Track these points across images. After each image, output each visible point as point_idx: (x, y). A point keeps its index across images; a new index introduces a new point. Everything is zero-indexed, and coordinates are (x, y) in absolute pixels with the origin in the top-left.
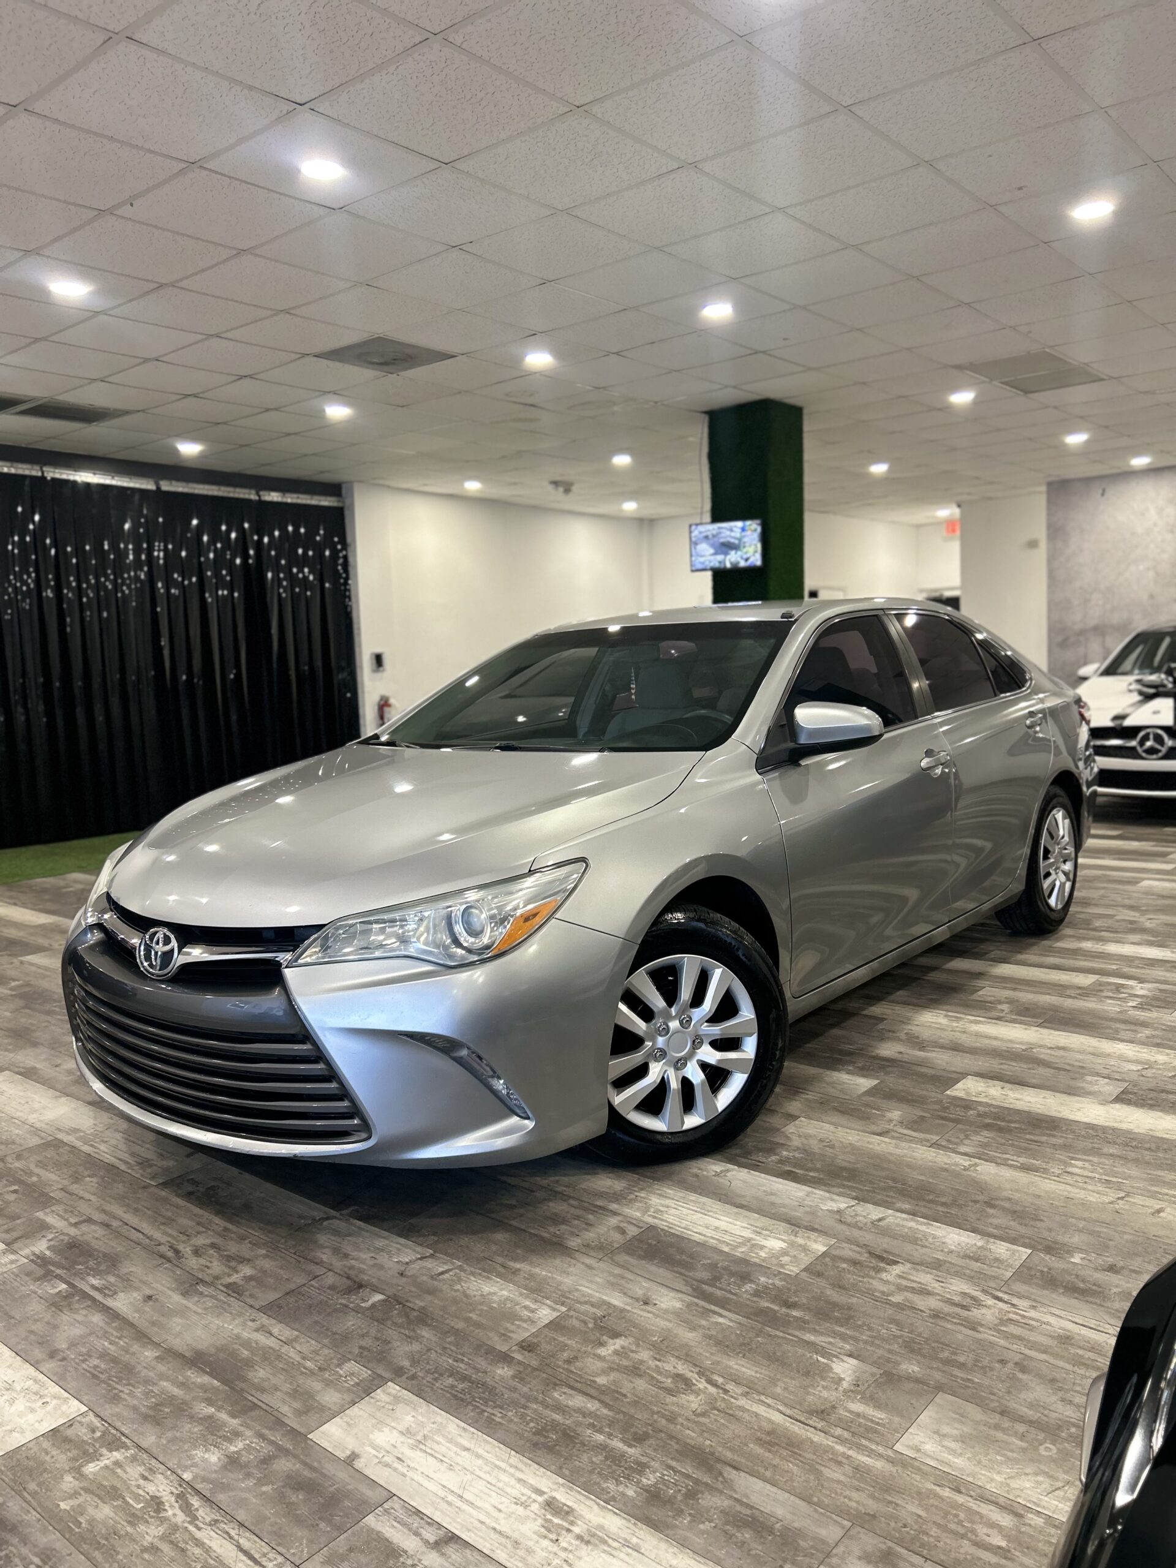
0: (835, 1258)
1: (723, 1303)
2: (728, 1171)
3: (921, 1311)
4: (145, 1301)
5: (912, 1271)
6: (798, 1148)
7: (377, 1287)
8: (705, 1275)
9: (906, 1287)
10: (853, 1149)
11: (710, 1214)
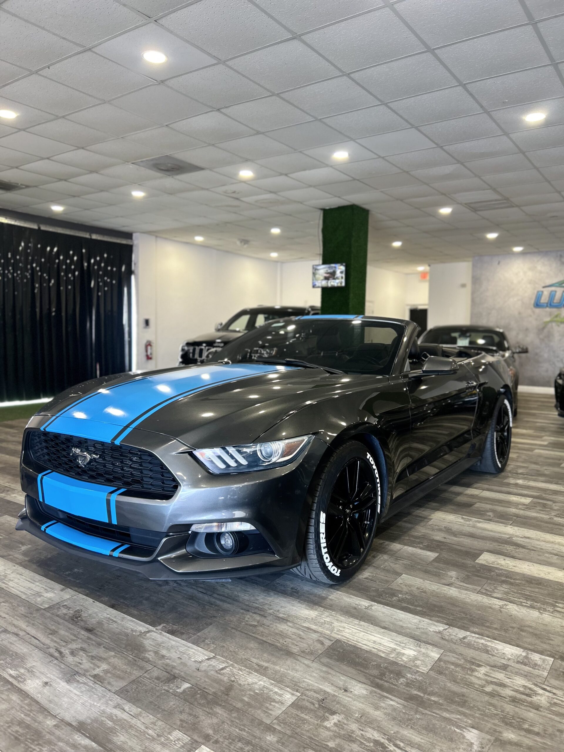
0: (446, 662)
1: (390, 691)
2: (372, 606)
3: (504, 697)
4: (44, 686)
5: (491, 671)
6: (407, 593)
7: (185, 678)
8: (375, 672)
9: (491, 681)
10: (437, 595)
11: (369, 632)
